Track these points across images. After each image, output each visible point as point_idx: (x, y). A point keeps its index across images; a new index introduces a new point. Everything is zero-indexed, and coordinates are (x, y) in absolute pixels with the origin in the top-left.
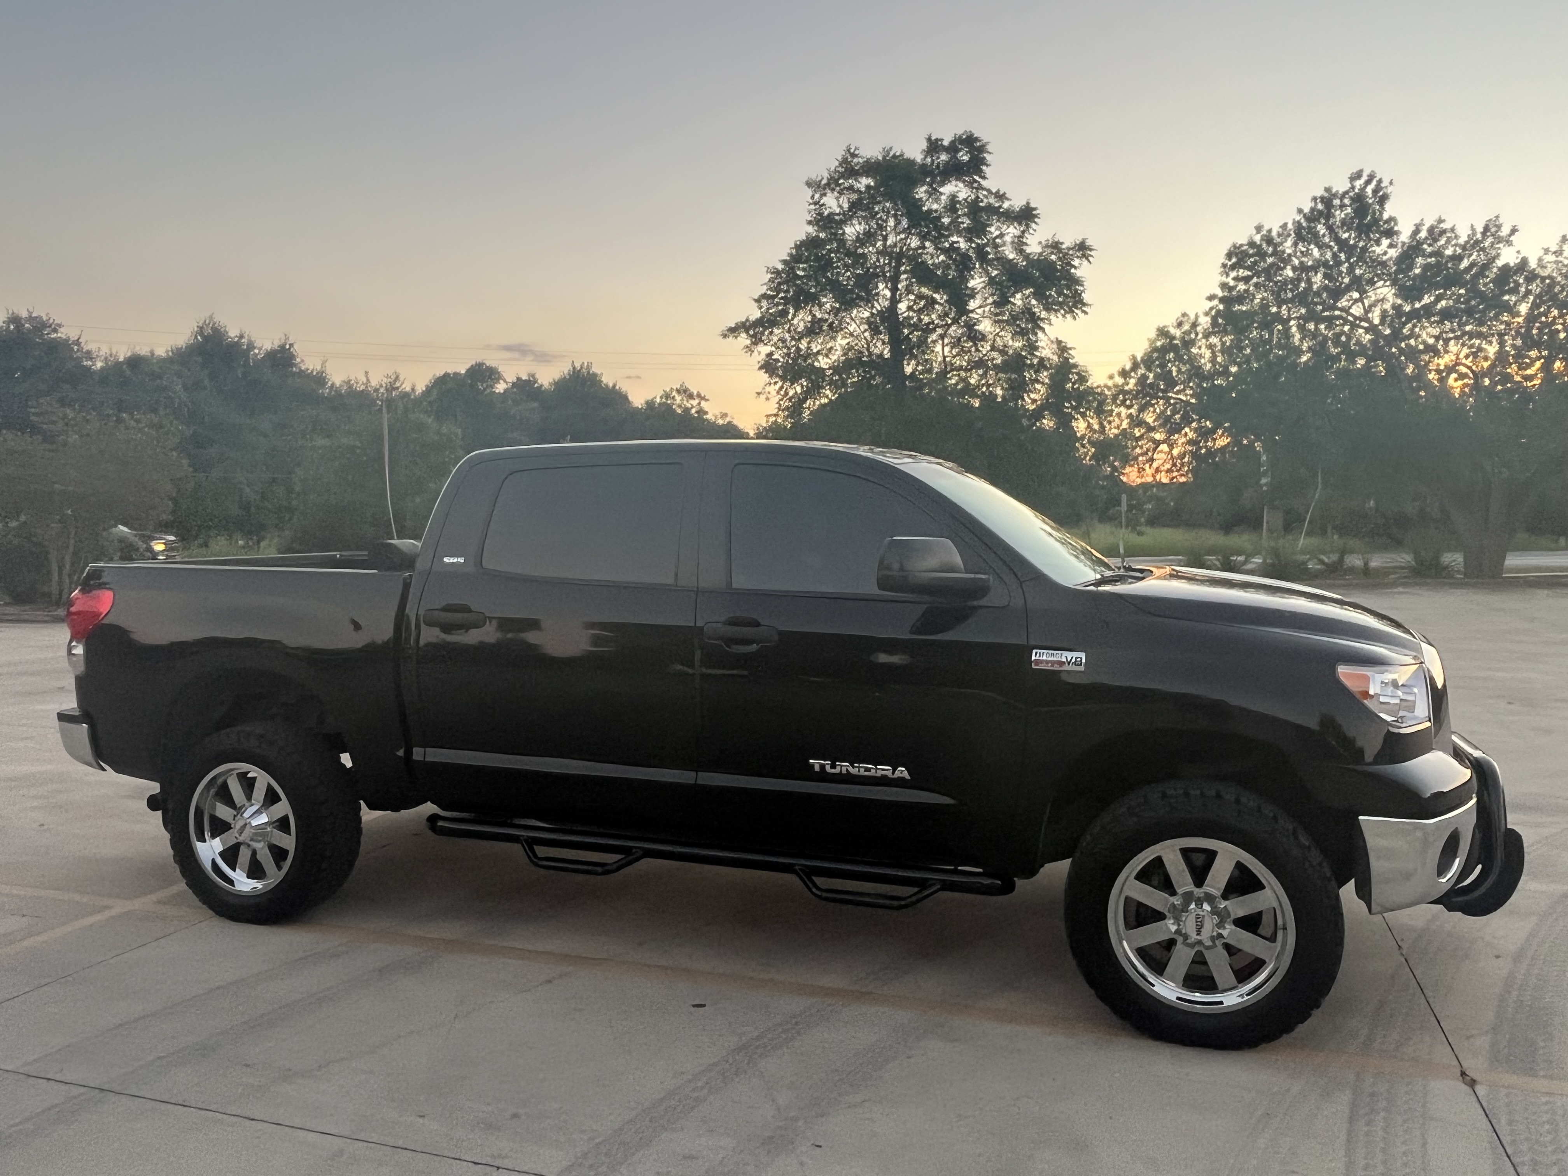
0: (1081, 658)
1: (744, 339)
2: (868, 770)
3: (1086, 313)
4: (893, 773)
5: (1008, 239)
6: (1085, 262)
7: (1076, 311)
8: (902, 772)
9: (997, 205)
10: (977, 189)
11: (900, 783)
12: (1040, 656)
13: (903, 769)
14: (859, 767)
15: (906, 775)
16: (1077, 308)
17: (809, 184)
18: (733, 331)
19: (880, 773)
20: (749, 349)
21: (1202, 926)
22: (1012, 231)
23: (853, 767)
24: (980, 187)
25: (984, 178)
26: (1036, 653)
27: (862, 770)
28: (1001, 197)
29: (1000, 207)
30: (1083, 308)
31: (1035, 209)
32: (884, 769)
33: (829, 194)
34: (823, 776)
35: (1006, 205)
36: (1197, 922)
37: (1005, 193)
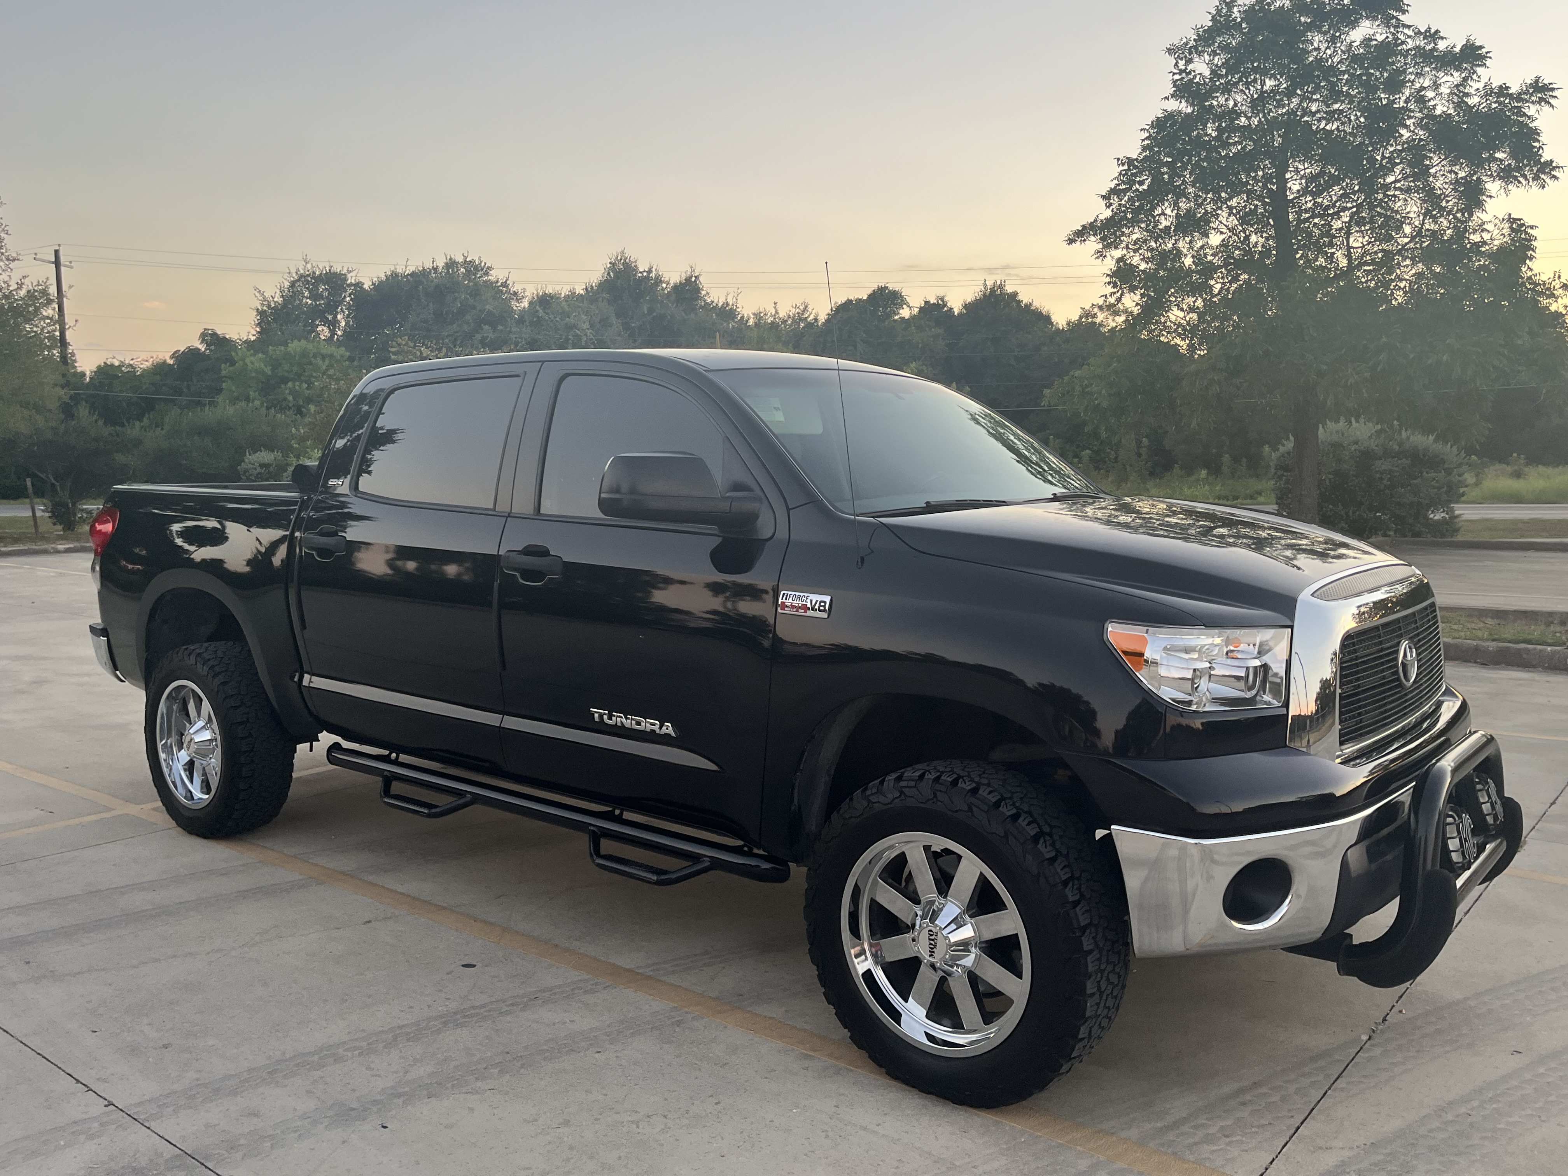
0: (825, 603)
1: (1093, 244)
2: (639, 723)
3: (1555, 178)
4: (661, 728)
5: (1445, 90)
6: (1546, 108)
7: (1542, 176)
8: (668, 729)
9: (1428, 48)
10: (1396, 27)
11: (664, 740)
12: (786, 599)
13: (669, 725)
14: (632, 719)
15: (671, 731)
16: (1544, 173)
17: (1169, 51)
18: (1081, 234)
19: (649, 727)
20: (1100, 255)
21: (935, 946)
22: (1450, 79)
23: (627, 718)
24: (1399, 24)
25: (1404, 12)
26: (784, 594)
27: (634, 722)
28: (1433, 36)
29: (1434, 49)
30: (1553, 173)
31: (1481, 47)
32: (650, 725)
33: (1196, 59)
34: (602, 729)
35: (1442, 45)
36: (930, 939)
37: (1437, 32)
